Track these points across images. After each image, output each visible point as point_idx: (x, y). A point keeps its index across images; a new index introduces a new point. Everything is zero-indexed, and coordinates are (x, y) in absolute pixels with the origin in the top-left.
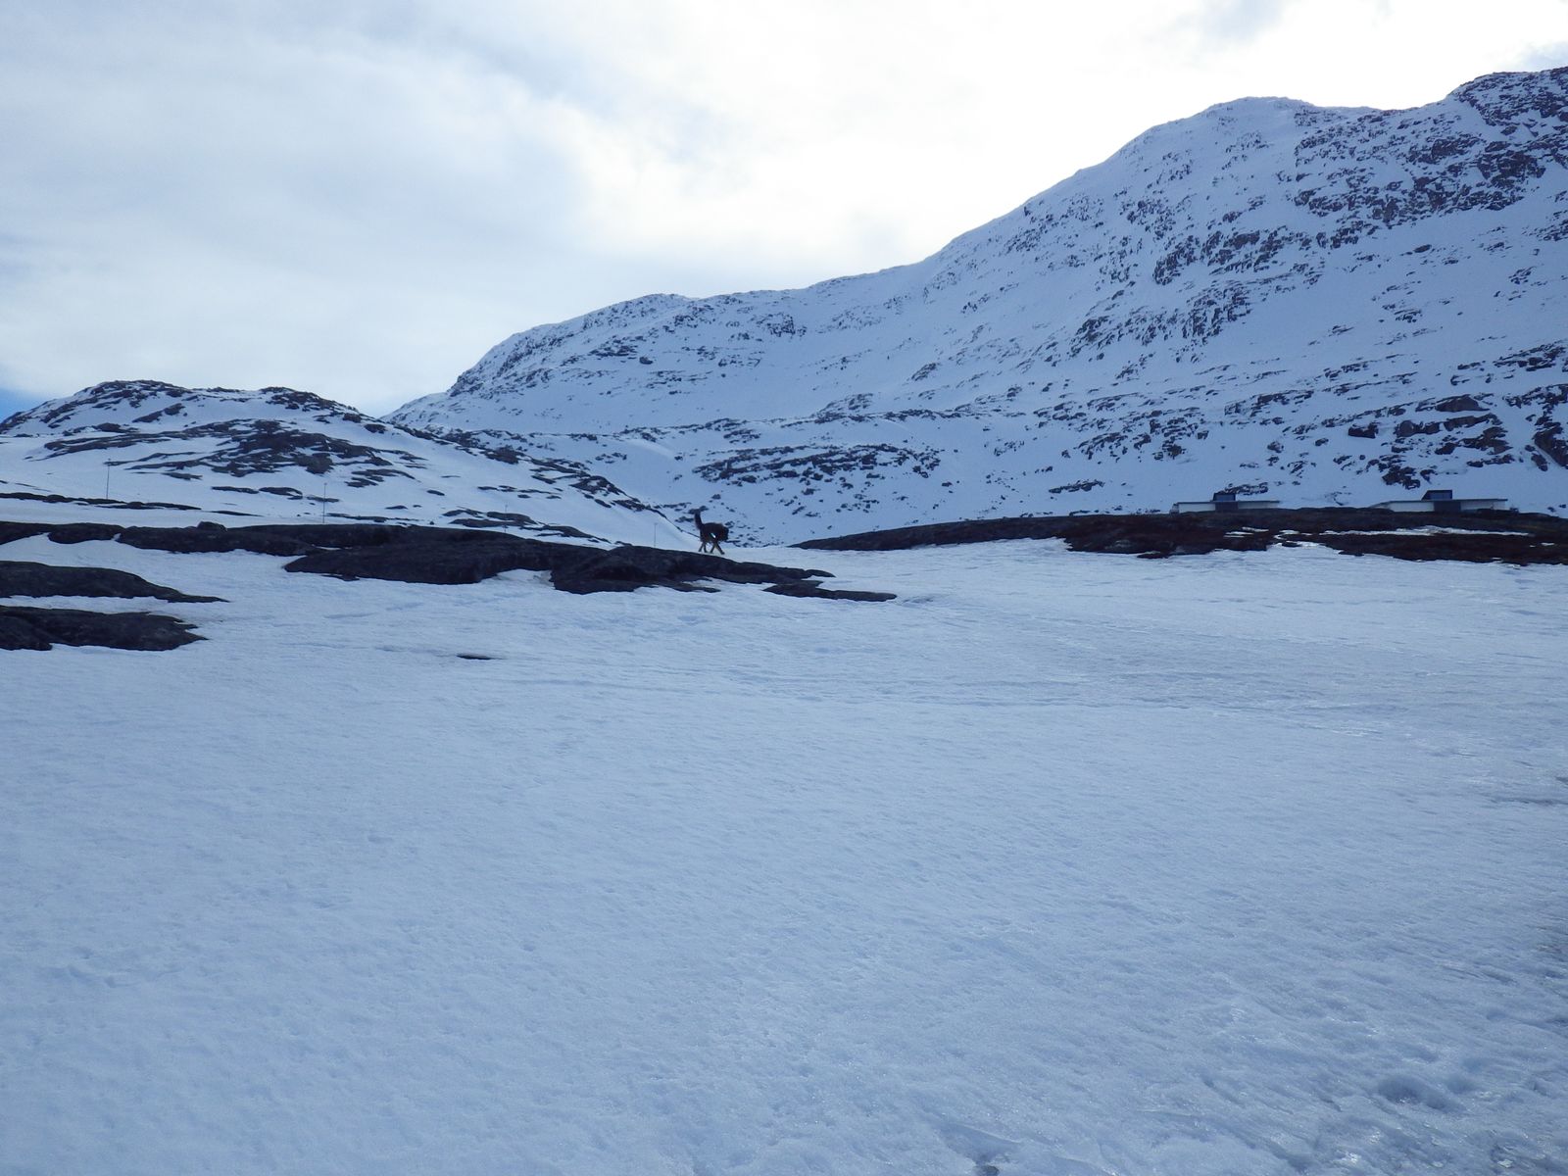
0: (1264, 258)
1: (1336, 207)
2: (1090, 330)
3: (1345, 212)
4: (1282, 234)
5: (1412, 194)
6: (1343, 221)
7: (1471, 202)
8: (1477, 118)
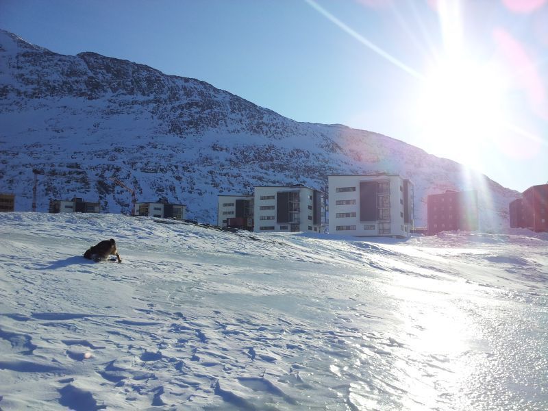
1: (32, 83)
3: (35, 86)
4: (9, 87)
5: (61, 86)
6: (35, 89)
7: (82, 95)
8: (86, 66)
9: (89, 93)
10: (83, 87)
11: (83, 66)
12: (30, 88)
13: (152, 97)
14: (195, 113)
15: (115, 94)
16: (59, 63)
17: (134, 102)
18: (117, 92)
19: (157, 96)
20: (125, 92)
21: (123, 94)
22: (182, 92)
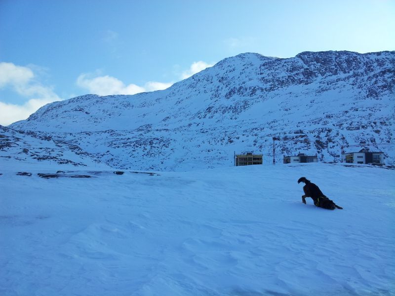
0: (252, 94)
1: (269, 81)
2: (209, 109)
3: (271, 83)
4: (257, 88)
5: (287, 79)
6: (271, 85)
7: (301, 82)
8: (302, 62)
9: (306, 80)
10: (301, 77)
11: (300, 63)
12: (268, 86)
13: (351, 73)
14: (388, 78)
15: (324, 77)
16: (285, 64)
17: (338, 80)
18: (325, 75)
19: (356, 71)
20: (331, 74)
21: (329, 76)
22: (375, 64)
